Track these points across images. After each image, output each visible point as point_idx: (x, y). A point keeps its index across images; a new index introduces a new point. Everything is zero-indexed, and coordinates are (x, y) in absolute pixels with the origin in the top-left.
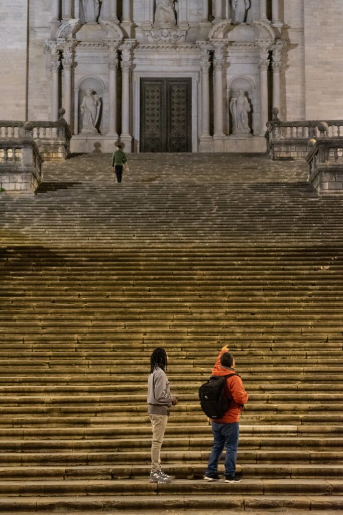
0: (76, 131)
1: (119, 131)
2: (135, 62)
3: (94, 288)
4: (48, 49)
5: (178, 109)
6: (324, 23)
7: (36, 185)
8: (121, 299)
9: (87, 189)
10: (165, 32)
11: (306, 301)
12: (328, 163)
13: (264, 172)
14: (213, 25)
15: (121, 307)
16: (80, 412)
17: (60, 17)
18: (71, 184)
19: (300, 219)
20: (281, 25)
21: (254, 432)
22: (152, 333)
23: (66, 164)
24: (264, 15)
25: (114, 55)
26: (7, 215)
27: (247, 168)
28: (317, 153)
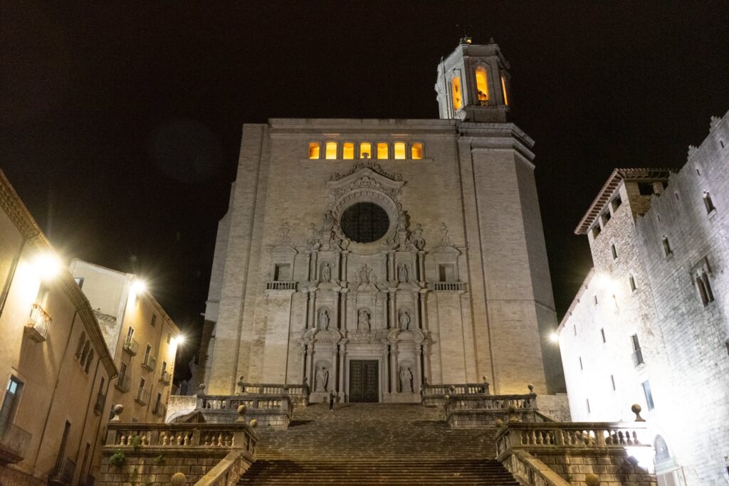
0: (313, 390)
2: (347, 351)
4: (300, 344)
5: (371, 377)
6: (450, 331)
7: (289, 422)
9: (318, 424)
12: (456, 410)
13: (420, 415)
14: (390, 332)
17: (307, 327)
18: (309, 421)
19: (442, 443)
20: (427, 331)
23: (307, 409)
24: (418, 326)
25: (335, 347)
26: (271, 440)
27: (410, 412)
28: (450, 403)
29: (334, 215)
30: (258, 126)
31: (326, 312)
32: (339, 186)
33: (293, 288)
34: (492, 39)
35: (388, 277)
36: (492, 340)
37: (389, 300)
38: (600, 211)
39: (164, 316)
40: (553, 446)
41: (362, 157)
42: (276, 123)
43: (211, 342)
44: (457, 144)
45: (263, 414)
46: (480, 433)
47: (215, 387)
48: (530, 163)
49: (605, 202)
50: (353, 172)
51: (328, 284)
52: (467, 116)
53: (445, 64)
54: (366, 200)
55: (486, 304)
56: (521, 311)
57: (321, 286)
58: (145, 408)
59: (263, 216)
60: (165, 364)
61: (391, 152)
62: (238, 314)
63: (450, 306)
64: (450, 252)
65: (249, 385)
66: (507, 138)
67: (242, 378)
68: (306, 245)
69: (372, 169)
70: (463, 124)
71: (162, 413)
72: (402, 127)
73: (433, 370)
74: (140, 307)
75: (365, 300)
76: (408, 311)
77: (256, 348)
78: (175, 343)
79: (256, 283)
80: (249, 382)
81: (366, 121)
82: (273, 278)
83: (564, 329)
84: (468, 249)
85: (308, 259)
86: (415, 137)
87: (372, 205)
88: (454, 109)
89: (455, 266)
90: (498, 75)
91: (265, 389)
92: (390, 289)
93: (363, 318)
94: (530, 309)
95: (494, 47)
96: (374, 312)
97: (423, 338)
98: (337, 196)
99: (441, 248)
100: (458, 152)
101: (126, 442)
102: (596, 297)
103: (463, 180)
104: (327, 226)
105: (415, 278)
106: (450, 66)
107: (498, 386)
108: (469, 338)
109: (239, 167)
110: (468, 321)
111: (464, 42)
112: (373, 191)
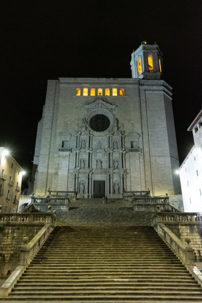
0: (78, 193)
1: (88, 193)
2: (92, 177)
3: (81, 238)
4: (73, 174)
5: (102, 188)
6: (135, 169)
7: (69, 208)
8: (88, 241)
9: (81, 209)
10: (99, 170)
11: (131, 242)
12: (136, 203)
13: (122, 204)
14: (110, 169)
15: (87, 244)
16: (77, 275)
17: (76, 167)
18: (77, 208)
19: (131, 217)
20: (125, 169)
21: (118, 281)
22: (95, 251)
23: (76, 201)
24: (121, 167)
25: (88, 175)
26: (61, 216)
27: (118, 203)
28: (134, 201)
29: (87, 120)
30: (54, 81)
31: (84, 161)
32: (89, 107)
33: (70, 151)
34: (155, 42)
35: (109, 146)
36: (152, 173)
37: (109, 156)
38: (198, 122)
39: (16, 164)
40: (174, 222)
41: (99, 95)
42: (62, 80)
43: (36, 173)
44: (139, 89)
45: (58, 205)
46: (146, 213)
47: (38, 192)
48: (170, 97)
49: (200, 118)
50: (95, 101)
51: (84, 149)
52: (144, 76)
53: (135, 53)
54: (100, 113)
55: (150, 158)
56: (164, 161)
57: (81, 150)
58: (10, 201)
59: (57, 120)
60: (17, 183)
61: (111, 92)
62: (47, 162)
63: (135, 158)
64: (136, 136)
65: (52, 192)
66: (161, 87)
67: (49, 189)
68: (75, 132)
69: (103, 100)
70: (142, 80)
71: (17, 203)
72: (116, 82)
73: (127, 184)
74: (7, 160)
75: (100, 156)
76: (118, 160)
77: (55, 176)
78: (21, 174)
79: (54, 149)
80: (52, 190)
81: (100, 79)
82: (61, 146)
83: (181, 169)
84: (143, 134)
85: (76, 139)
86: (121, 86)
87: (103, 116)
88: (138, 73)
89: (137, 142)
90: (157, 58)
91: (59, 193)
92: (110, 151)
93: (99, 163)
94: (168, 160)
95: (156, 46)
96: (103, 161)
97: (124, 171)
98: (88, 112)
99: (132, 134)
100: (140, 93)
101: (4, 220)
102: (195, 157)
103: (141, 105)
104: (84, 125)
105: (121, 146)
106: (137, 54)
107: (154, 191)
108: (143, 172)
109: (46, 99)
110: (142, 164)
111: (144, 44)
112: (103, 109)
